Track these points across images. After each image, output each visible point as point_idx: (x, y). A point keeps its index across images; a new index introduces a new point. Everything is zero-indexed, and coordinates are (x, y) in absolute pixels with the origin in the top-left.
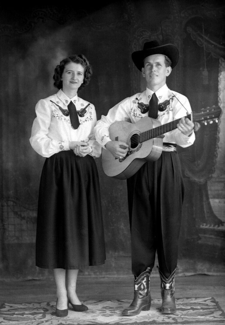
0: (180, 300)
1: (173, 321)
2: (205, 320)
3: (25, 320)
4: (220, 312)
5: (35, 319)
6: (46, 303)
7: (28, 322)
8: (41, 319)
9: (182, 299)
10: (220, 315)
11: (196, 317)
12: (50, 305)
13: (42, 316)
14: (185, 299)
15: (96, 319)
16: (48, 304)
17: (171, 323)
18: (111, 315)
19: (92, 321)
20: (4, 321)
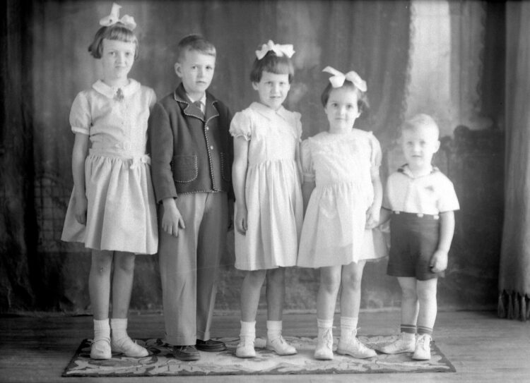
0: (374, 338)
1: (364, 370)
2: (416, 369)
3: (124, 365)
4: (439, 358)
5: (141, 364)
6: (155, 341)
7: (130, 368)
8: (150, 364)
9: (377, 338)
10: (439, 361)
11: (400, 364)
12: (162, 343)
13: (152, 360)
14: (381, 337)
15: (239, 366)
16: (159, 342)
17: (361, 373)
18: (264, 360)
19: (235, 368)
20: (89, 366)
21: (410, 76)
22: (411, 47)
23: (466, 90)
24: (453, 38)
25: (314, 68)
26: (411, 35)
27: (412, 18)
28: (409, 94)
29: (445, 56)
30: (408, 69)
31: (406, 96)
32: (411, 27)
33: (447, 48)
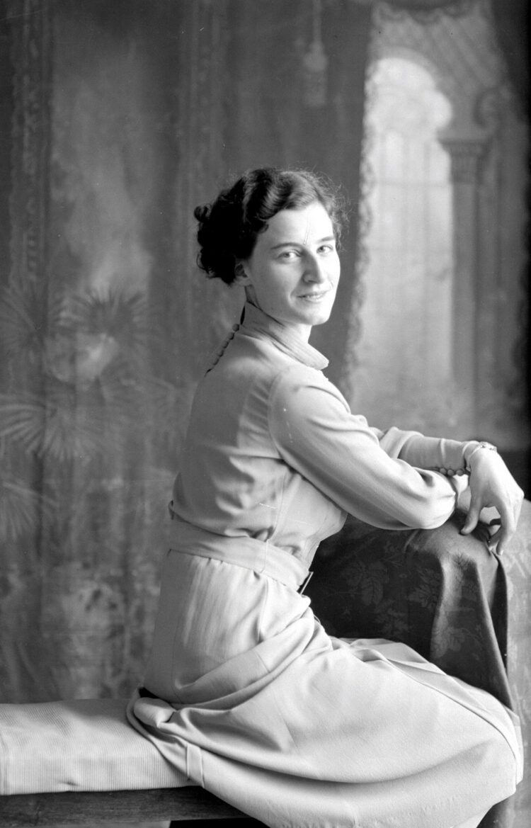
21: (359, 323)
22: (362, 255)
23: (487, 355)
24: (457, 238)
25: (134, 299)
26: (363, 228)
27: (365, 189)
28: (356, 363)
29: (441, 277)
30: (355, 306)
31: (350, 367)
32: (363, 210)
33: (445, 260)
